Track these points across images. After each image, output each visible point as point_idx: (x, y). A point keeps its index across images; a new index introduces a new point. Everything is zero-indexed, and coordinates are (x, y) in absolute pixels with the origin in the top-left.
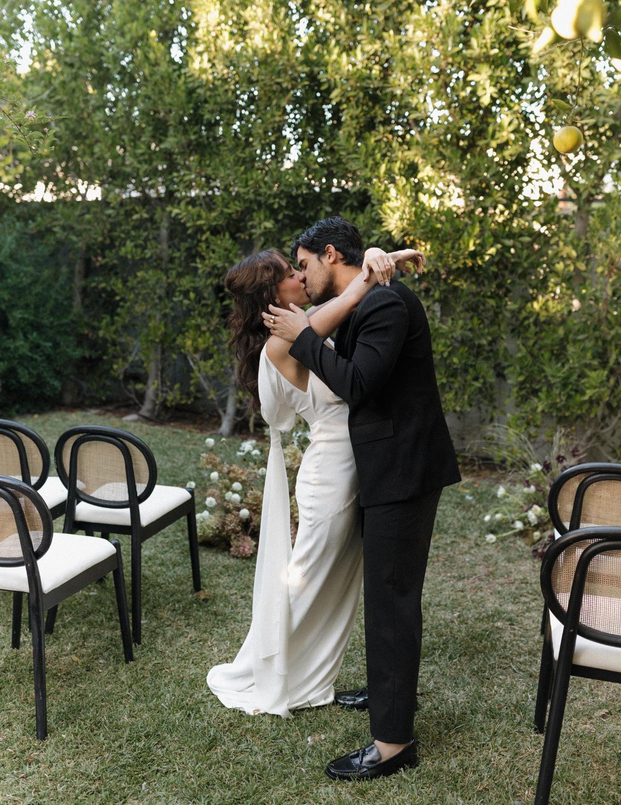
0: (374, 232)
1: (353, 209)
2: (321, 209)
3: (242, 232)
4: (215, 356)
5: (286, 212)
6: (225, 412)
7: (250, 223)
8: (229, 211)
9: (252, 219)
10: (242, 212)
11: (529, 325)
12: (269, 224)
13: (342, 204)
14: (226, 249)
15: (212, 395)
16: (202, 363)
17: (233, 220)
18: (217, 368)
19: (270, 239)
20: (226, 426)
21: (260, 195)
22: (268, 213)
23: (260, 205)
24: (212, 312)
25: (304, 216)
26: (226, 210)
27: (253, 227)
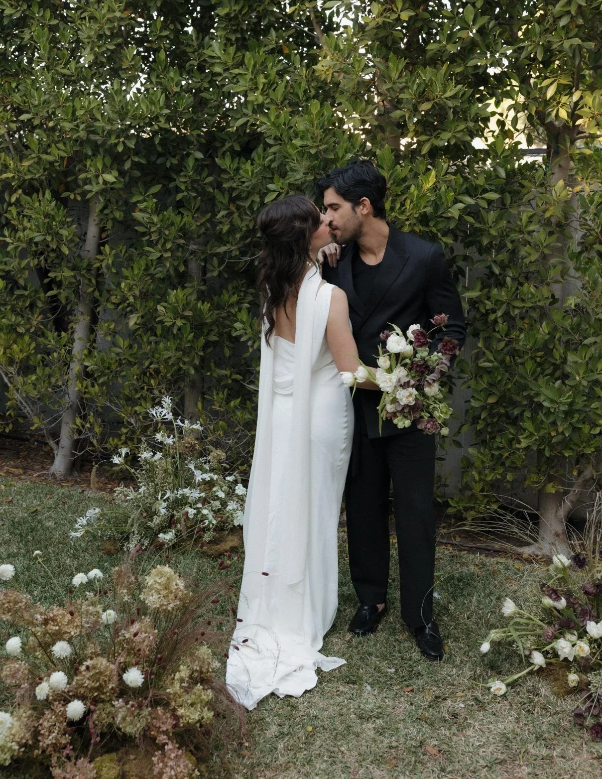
0: (271, 186)
1: (235, 154)
2: (188, 155)
3: (72, 191)
4: (39, 371)
5: (136, 159)
6: (57, 443)
7: (82, 176)
8: (50, 158)
9: (85, 170)
10: (70, 159)
11: (495, 321)
12: (110, 177)
13: (216, 149)
14: (47, 216)
15: (37, 423)
16: (20, 379)
17: (57, 172)
18: (43, 388)
19: (113, 200)
20: (59, 465)
21: (94, 132)
22: (108, 161)
23: (96, 147)
24: (32, 306)
25: (164, 164)
26: (44, 157)
27: (87, 181)
